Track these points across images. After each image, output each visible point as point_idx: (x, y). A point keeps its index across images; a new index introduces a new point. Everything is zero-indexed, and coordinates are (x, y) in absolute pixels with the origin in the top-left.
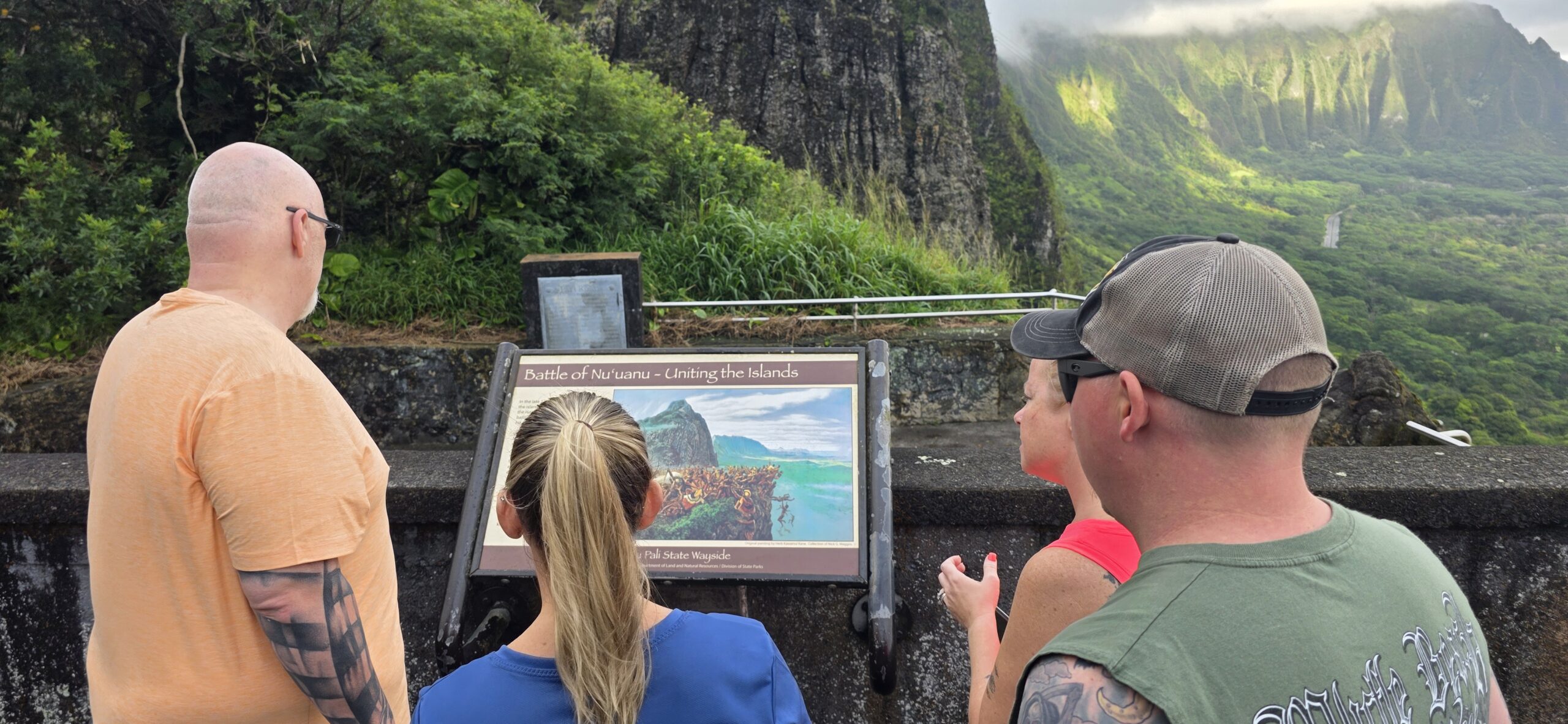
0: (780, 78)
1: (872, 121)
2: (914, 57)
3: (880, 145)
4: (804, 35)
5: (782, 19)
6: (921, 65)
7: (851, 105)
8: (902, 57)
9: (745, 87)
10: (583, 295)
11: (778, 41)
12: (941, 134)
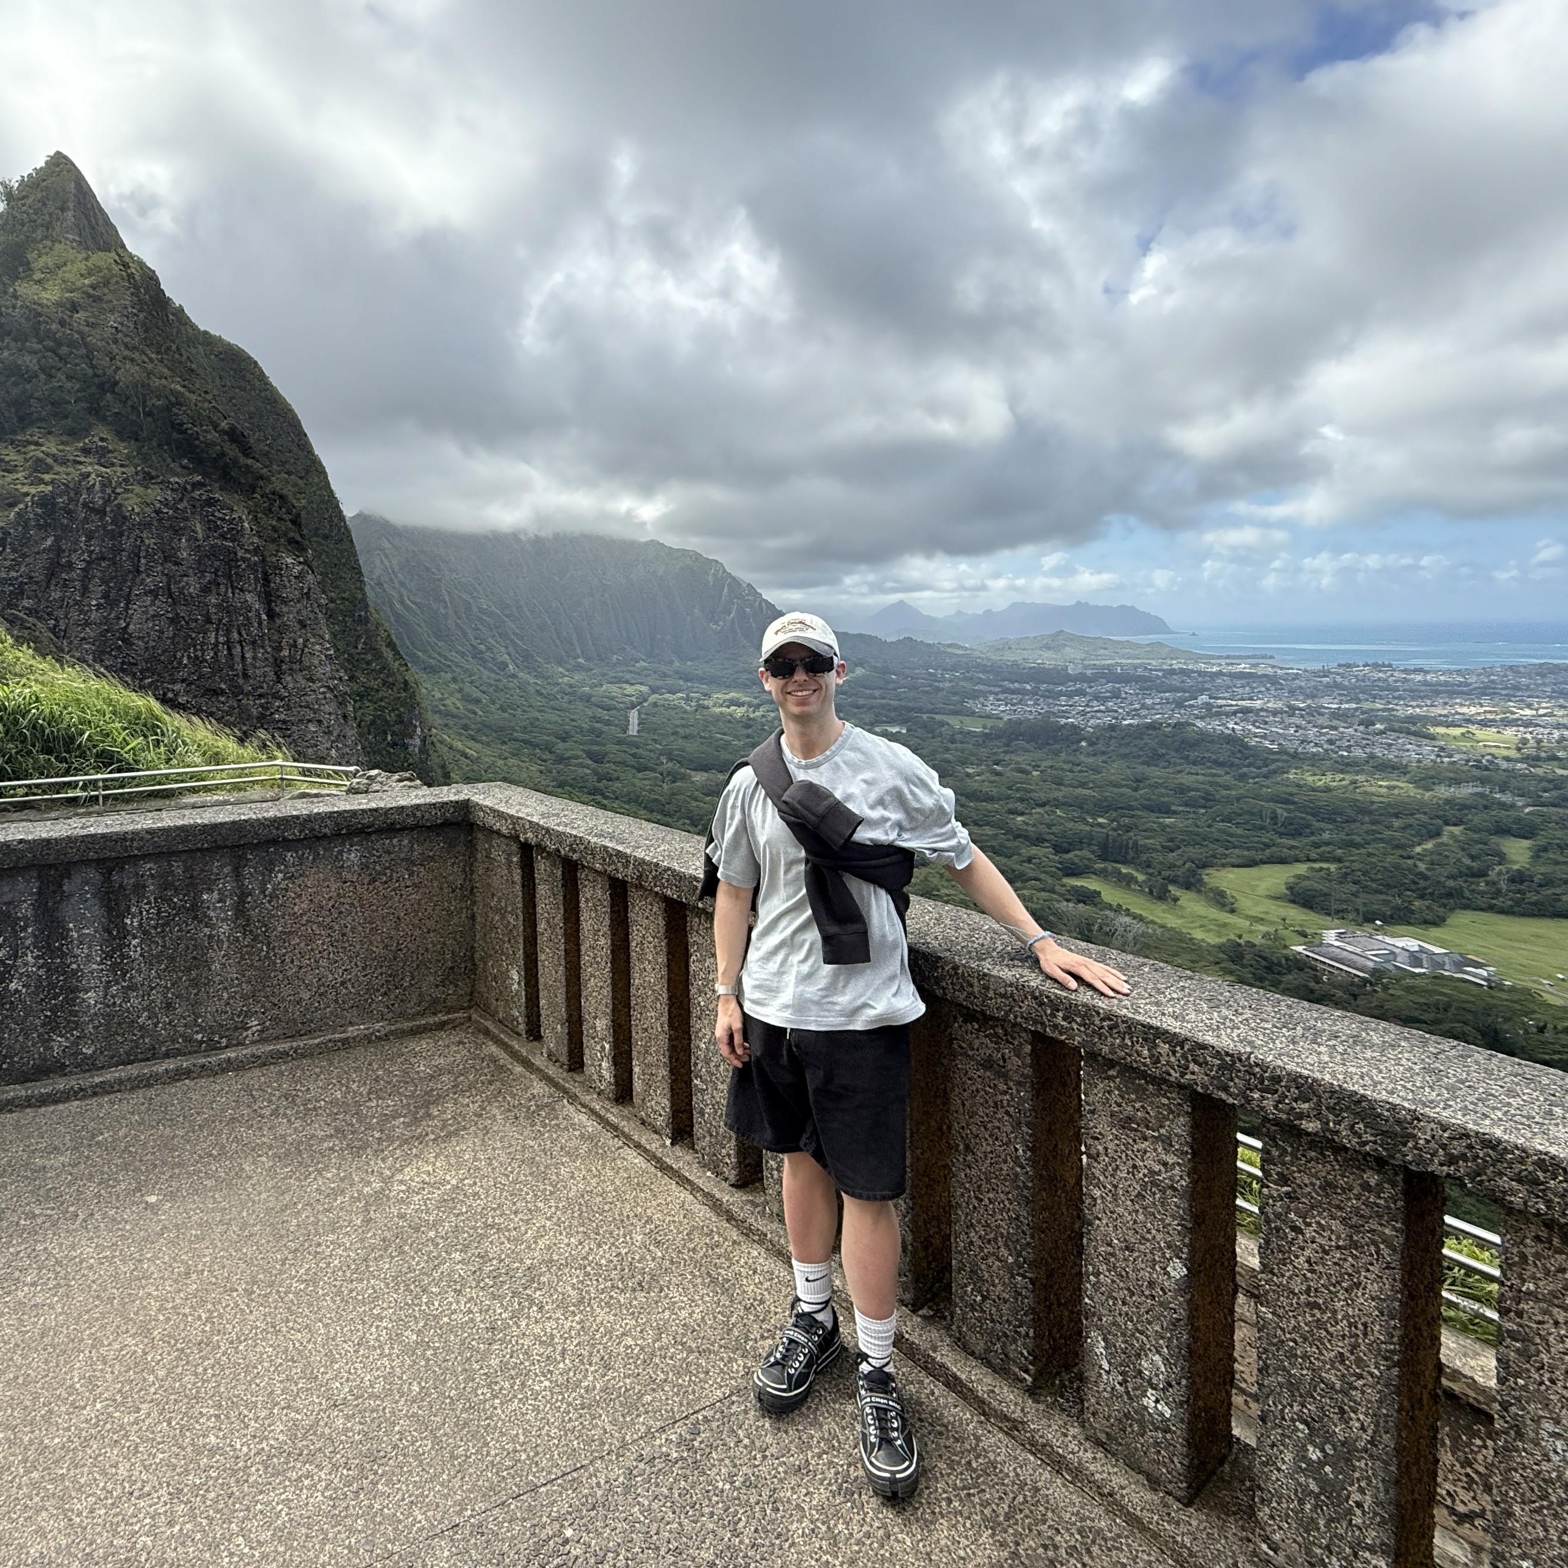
0: (146, 594)
1: (240, 634)
2: (278, 580)
3: (248, 655)
4: (170, 557)
5: (147, 542)
6: (285, 587)
7: (220, 620)
8: (267, 580)
9: (109, 600)
11: (143, 561)
12: (305, 646)
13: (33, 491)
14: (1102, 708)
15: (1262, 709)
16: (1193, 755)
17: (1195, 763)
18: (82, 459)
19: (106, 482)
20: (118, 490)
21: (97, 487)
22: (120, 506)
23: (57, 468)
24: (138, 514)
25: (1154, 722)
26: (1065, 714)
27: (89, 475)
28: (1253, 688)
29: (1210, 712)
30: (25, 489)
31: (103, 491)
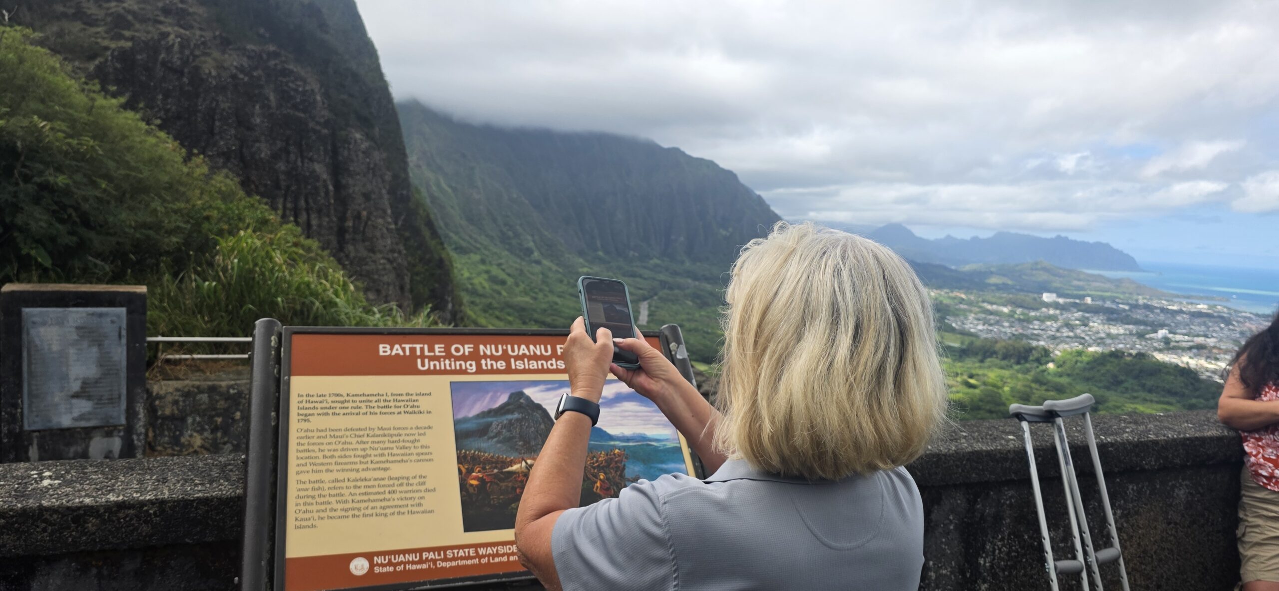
1: (307, 202)
2: (346, 153)
3: (314, 222)
4: (243, 122)
5: (222, 106)
6: (352, 161)
7: (288, 187)
8: (335, 152)
10: (77, 328)
11: (217, 123)
12: (368, 218)
13: (113, 45)
14: (1071, 334)
15: (1214, 347)
16: (1150, 383)
17: (1150, 391)
18: (162, 18)
19: (184, 44)
20: (197, 53)
21: (176, 48)
22: (197, 68)
23: (137, 26)
24: (215, 77)
25: (1117, 351)
26: (1037, 337)
27: (168, 34)
28: (1208, 327)
29: (1168, 346)
30: (106, 43)
31: (181, 52)
